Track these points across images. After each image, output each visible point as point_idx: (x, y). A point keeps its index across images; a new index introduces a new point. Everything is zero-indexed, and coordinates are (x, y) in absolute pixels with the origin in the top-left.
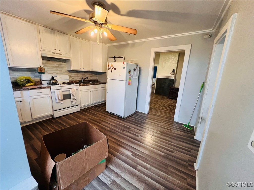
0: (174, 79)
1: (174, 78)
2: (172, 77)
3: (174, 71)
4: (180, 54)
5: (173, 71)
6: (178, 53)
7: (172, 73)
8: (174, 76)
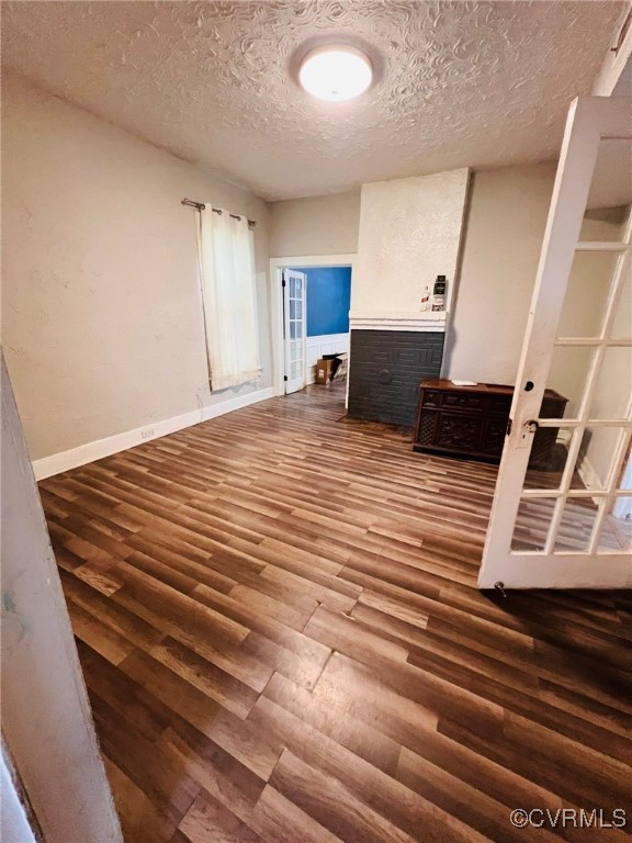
0: (444, 333)
1: (442, 330)
2: (434, 322)
3: (440, 286)
4: (477, 176)
5: (437, 285)
6: (465, 171)
7: (432, 297)
8: (442, 315)
